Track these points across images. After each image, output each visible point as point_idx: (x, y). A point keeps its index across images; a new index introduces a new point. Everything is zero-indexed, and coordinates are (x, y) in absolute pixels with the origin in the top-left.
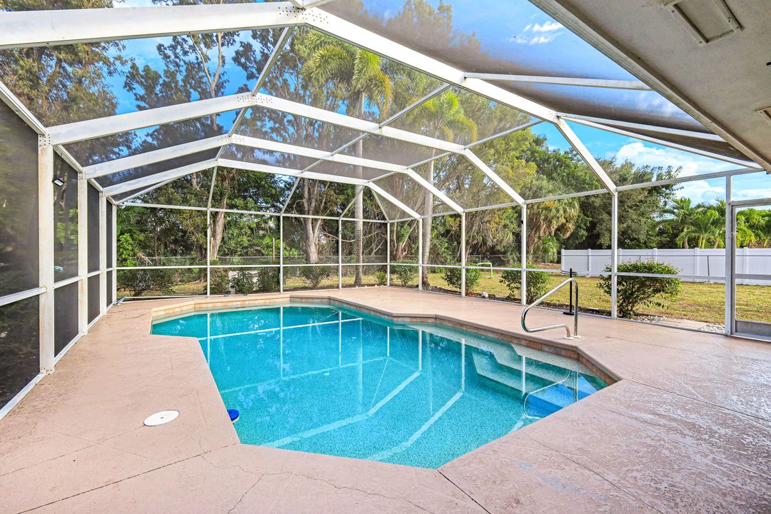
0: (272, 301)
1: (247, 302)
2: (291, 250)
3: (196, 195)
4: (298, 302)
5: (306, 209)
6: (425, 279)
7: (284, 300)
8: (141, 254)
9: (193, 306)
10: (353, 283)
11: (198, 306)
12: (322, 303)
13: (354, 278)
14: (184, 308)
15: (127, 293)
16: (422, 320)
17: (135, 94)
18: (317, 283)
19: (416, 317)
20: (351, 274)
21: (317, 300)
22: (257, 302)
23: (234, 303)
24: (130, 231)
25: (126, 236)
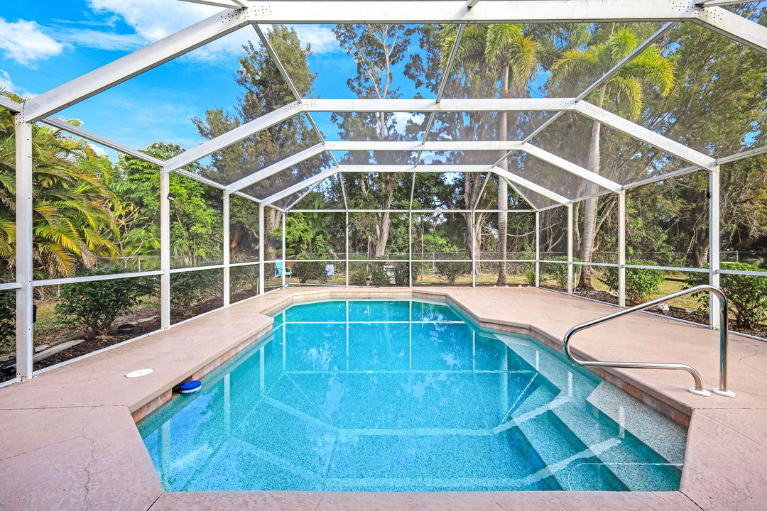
0: (395, 294)
1: (373, 294)
2: (452, 246)
3: (365, 200)
4: (419, 298)
5: (467, 204)
6: (586, 281)
7: (407, 294)
8: (331, 251)
9: (329, 294)
10: (496, 281)
11: (333, 294)
12: (440, 301)
13: (497, 277)
14: (321, 295)
15: (297, 280)
16: (513, 329)
17: (338, 124)
18: (453, 280)
19: (505, 325)
20: (521, 272)
21: (436, 297)
22: (382, 294)
23: (362, 294)
24: (323, 233)
25: (321, 237)
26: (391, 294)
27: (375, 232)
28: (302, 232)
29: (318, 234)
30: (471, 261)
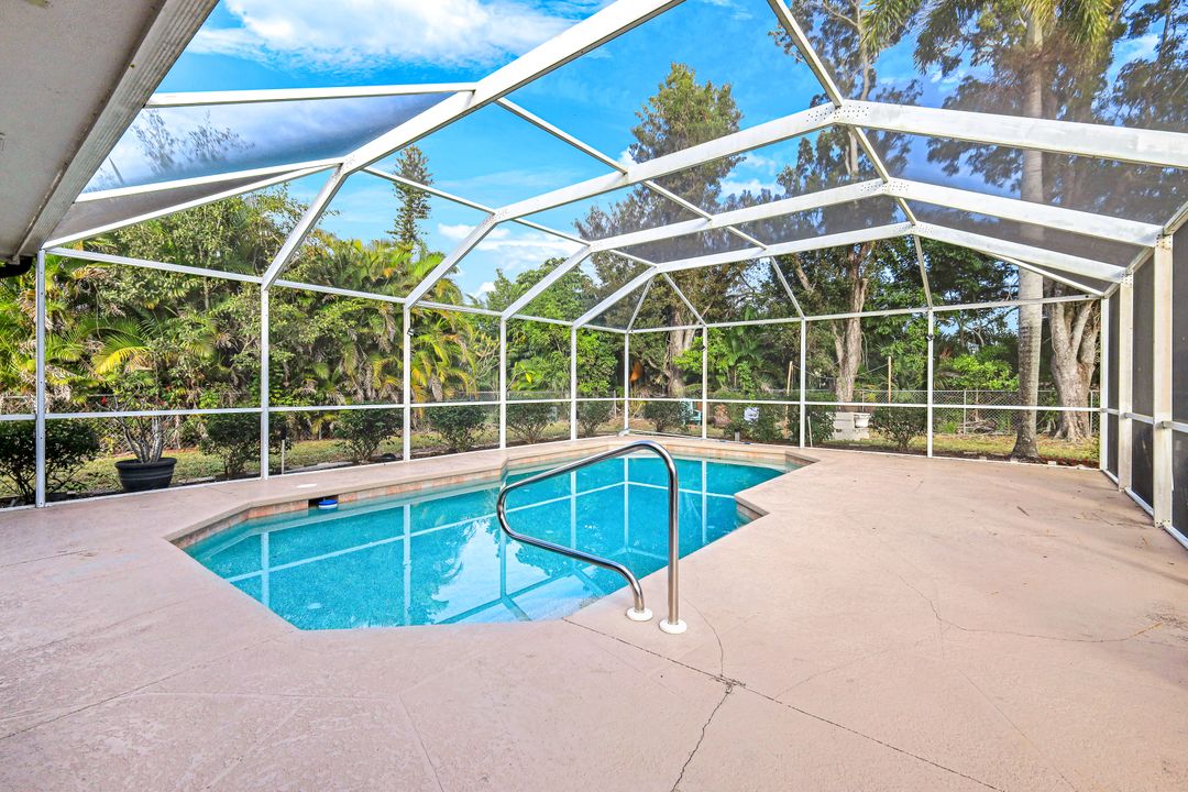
7: (777, 457)
24: (748, 358)
25: (744, 365)
26: (751, 455)
27: (833, 354)
28: (716, 358)
29: (739, 360)
30: (924, 406)
